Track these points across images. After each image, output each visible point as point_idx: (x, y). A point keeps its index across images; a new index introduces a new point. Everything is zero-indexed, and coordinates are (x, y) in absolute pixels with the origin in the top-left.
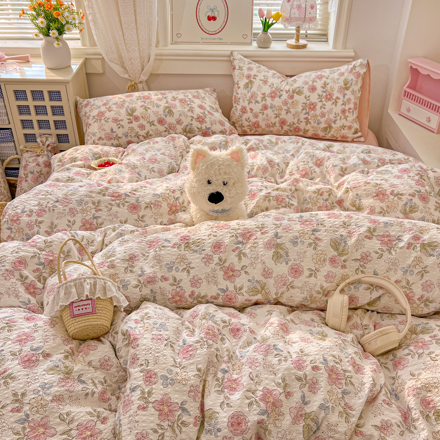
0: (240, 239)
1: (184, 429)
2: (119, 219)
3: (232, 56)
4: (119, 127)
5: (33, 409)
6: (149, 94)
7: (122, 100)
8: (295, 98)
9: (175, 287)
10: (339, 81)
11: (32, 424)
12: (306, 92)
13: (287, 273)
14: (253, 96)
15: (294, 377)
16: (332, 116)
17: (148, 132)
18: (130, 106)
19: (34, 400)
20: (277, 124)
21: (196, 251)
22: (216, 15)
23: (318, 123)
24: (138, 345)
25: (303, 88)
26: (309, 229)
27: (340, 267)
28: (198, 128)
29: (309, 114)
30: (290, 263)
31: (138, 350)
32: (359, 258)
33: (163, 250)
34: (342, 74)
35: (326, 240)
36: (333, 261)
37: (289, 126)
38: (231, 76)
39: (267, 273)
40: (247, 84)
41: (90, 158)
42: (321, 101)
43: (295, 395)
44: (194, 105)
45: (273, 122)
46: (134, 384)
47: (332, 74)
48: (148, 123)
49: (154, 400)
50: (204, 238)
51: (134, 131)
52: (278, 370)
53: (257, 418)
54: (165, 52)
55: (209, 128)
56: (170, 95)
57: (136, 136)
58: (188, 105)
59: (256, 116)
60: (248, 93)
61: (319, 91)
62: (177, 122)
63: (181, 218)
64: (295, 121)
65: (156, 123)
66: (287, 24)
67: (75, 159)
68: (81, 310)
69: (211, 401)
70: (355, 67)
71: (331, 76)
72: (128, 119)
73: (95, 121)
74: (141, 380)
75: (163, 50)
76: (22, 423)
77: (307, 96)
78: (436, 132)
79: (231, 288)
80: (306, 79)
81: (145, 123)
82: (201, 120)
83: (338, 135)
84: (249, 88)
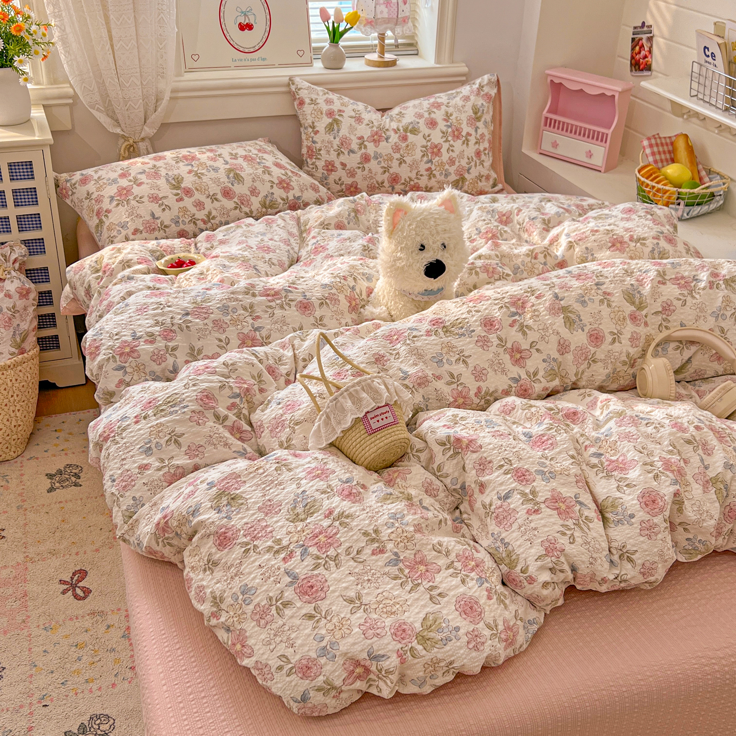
0: (513, 309)
1: (591, 525)
2: (290, 326)
3: (293, 84)
4: (164, 210)
5: (400, 546)
6: (189, 152)
7: (150, 166)
8: (409, 140)
9: (454, 386)
10: (466, 109)
11: (408, 564)
12: (424, 130)
13: (586, 342)
14: (344, 142)
15: (682, 441)
16: (464, 162)
17: (210, 213)
18: (170, 173)
19: (393, 535)
20: (386, 184)
21: (463, 335)
22: (252, 22)
23: (446, 175)
24: (481, 447)
25: (418, 123)
26: (590, 284)
27: (643, 324)
28: (283, 199)
29: (432, 162)
30: (586, 329)
31: (484, 452)
32: (660, 309)
33: (417, 341)
34: (467, 99)
35: (617, 293)
36: (633, 318)
37: (403, 184)
38: (295, 117)
39: (563, 348)
40: (331, 124)
41: (151, 259)
42: (447, 141)
43: (692, 460)
44: (267, 164)
45: (380, 181)
46: (504, 490)
47: (452, 99)
48: (208, 197)
49: (543, 499)
50: (464, 316)
51: (188, 213)
52: (661, 437)
53: (672, 489)
54: (182, 85)
55: (299, 198)
56: (225, 150)
57: (191, 220)
58: (259, 163)
59: (352, 174)
60: (335, 138)
61: (442, 125)
62: (251, 191)
63: (372, 313)
64: (413, 175)
65: (219, 196)
66: (369, 30)
67: (127, 262)
68: (380, 420)
69: (604, 488)
70: (481, 87)
71: (453, 102)
72: (175, 195)
73: (118, 205)
74: (512, 483)
75: (180, 81)
76: (396, 565)
77: (427, 135)
78: (603, 170)
79: (524, 376)
80: (417, 110)
81: (203, 198)
82: (285, 185)
83: (475, 190)
84: (335, 132)
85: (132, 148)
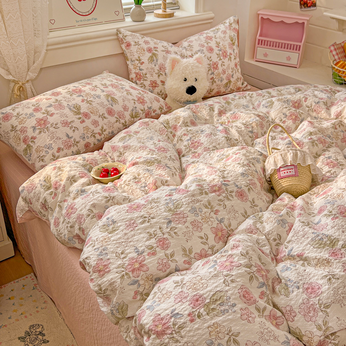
3: (120, 33)
4: (74, 131)
10: (226, 38)
14: (162, 67)
16: (230, 71)
17: (102, 128)
18: (70, 104)
23: (221, 81)
25: (203, 50)
28: (142, 110)
29: (214, 74)
34: (225, 32)
40: (152, 57)
42: (220, 59)
44: (126, 88)
47: (216, 33)
48: (100, 117)
51: (90, 130)
55: (150, 108)
57: (92, 135)
58: (122, 88)
60: (155, 66)
61: (216, 50)
62: (124, 108)
65: (106, 115)
70: (230, 24)
72: (79, 119)
73: (40, 132)
77: (209, 57)
78: (298, 66)
80: (199, 42)
81: (97, 118)
82: (141, 101)
83: (236, 87)
84: (155, 61)
85: (21, 88)
